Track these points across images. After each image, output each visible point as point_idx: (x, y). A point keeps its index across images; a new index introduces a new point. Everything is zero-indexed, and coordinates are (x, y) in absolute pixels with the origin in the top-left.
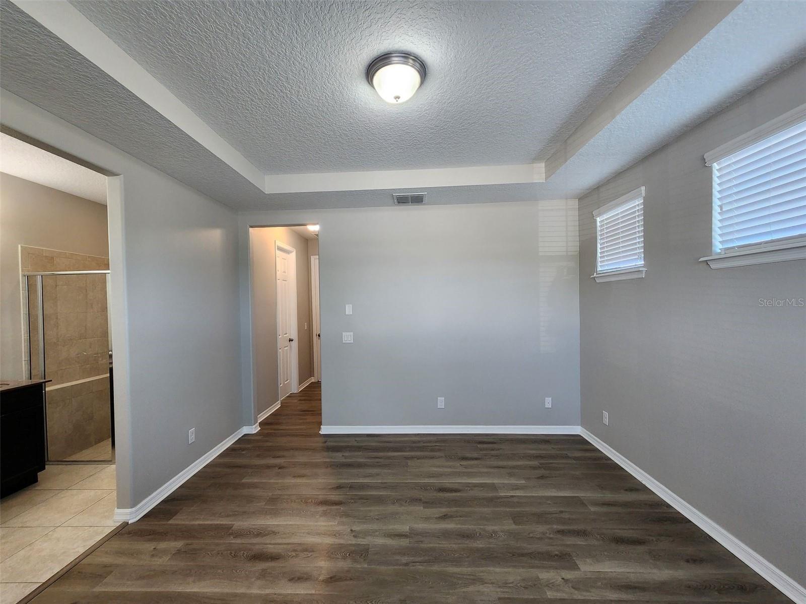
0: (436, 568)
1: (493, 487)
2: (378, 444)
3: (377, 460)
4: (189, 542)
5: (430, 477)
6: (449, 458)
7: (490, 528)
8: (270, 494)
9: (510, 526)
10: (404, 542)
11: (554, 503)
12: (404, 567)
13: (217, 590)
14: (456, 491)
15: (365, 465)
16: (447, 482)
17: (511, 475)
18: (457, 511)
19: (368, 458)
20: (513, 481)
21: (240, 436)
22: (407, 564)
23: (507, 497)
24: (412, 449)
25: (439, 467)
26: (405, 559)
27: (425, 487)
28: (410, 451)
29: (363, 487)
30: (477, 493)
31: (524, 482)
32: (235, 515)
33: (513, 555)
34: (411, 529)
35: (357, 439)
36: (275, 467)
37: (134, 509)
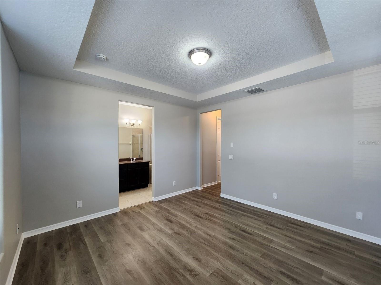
0: (208, 248)
1: (271, 241)
2: (238, 207)
3: (230, 211)
4: (159, 210)
5: (244, 225)
6: (264, 222)
7: (246, 251)
8: (186, 207)
9: (257, 256)
10: (208, 237)
11: (299, 263)
12: (199, 242)
13: (155, 222)
14: (249, 233)
15: (224, 211)
16: (249, 229)
17: (290, 242)
18: (239, 240)
19: (228, 209)
20: (288, 245)
21: (195, 190)
22: (201, 242)
23: (273, 248)
24: (250, 213)
25: (254, 223)
26: (202, 241)
27: (237, 227)
28: (248, 213)
29: (214, 217)
30: (259, 239)
31: (294, 248)
32: (173, 209)
33: (243, 264)
34: (214, 235)
35: (231, 202)
36: (195, 201)
37: (155, 198)
